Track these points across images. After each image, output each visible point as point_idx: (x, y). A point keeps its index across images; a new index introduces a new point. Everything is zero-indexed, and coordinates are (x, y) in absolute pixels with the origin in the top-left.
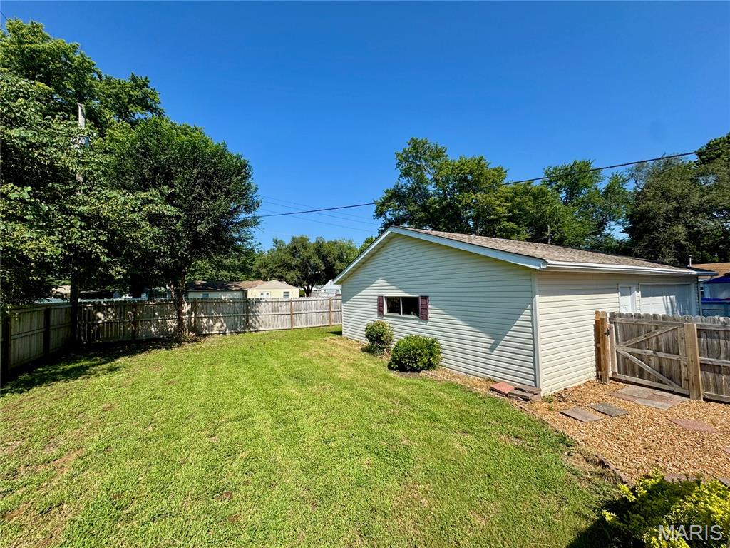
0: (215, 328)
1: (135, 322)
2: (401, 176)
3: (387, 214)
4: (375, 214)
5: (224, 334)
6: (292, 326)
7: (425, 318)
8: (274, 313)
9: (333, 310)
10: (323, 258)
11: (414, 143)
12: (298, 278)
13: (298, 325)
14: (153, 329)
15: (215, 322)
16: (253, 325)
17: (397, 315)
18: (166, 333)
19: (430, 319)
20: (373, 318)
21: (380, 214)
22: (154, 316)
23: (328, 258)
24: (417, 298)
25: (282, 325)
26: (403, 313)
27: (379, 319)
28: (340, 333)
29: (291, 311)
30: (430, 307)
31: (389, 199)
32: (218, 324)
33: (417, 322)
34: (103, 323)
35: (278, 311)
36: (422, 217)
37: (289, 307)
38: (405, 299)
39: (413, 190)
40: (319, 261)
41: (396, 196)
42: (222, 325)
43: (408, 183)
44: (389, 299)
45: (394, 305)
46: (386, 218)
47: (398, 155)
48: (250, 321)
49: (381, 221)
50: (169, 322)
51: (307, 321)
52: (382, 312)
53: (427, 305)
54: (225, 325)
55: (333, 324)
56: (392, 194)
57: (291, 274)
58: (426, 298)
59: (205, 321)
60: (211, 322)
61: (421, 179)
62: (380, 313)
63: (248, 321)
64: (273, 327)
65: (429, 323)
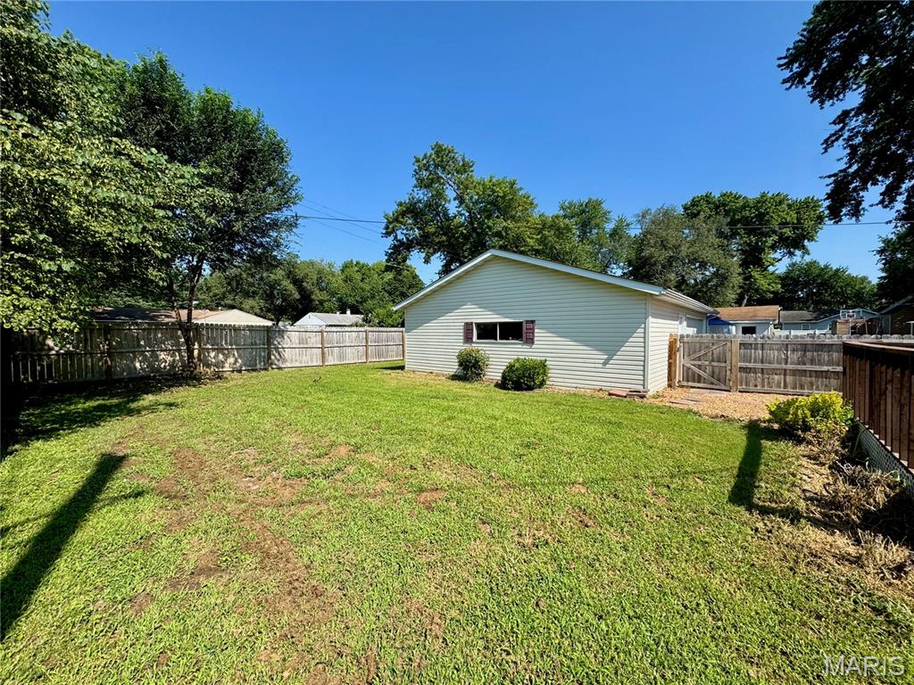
0: (227, 365)
1: (110, 354)
2: (416, 187)
3: (399, 232)
4: (384, 231)
5: (240, 371)
6: (323, 362)
7: (530, 341)
8: (302, 346)
11: (439, 150)
13: (331, 361)
14: (138, 365)
15: (227, 357)
16: (276, 361)
17: (494, 341)
18: (159, 370)
19: (536, 342)
20: (461, 346)
21: (388, 232)
22: (139, 346)
23: (305, 284)
24: (521, 323)
25: (312, 361)
27: (468, 347)
28: (402, 368)
30: (536, 331)
31: (403, 214)
32: (231, 360)
33: (520, 346)
34: (58, 354)
35: (307, 343)
37: (319, 338)
38: (502, 324)
39: (429, 205)
40: (291, 287)
41: (411, 211)
42: (236, 361)
44: (478, 325)
45: (487, 331)
46: (396, 237)
47: (418, 161)
48: (273, 357)
50: (162, 356)
51: (341, 357)
52: (472, 339)
53: (533, 329)
54: (240, 361)
56: (408, 208)
58: (533, 322)
59: (212, 354)
60: (221, 357)
61: (439, 195)
62: (468, 339)
63: (269, 358)
64: (301, 363)
65: (534, 346)
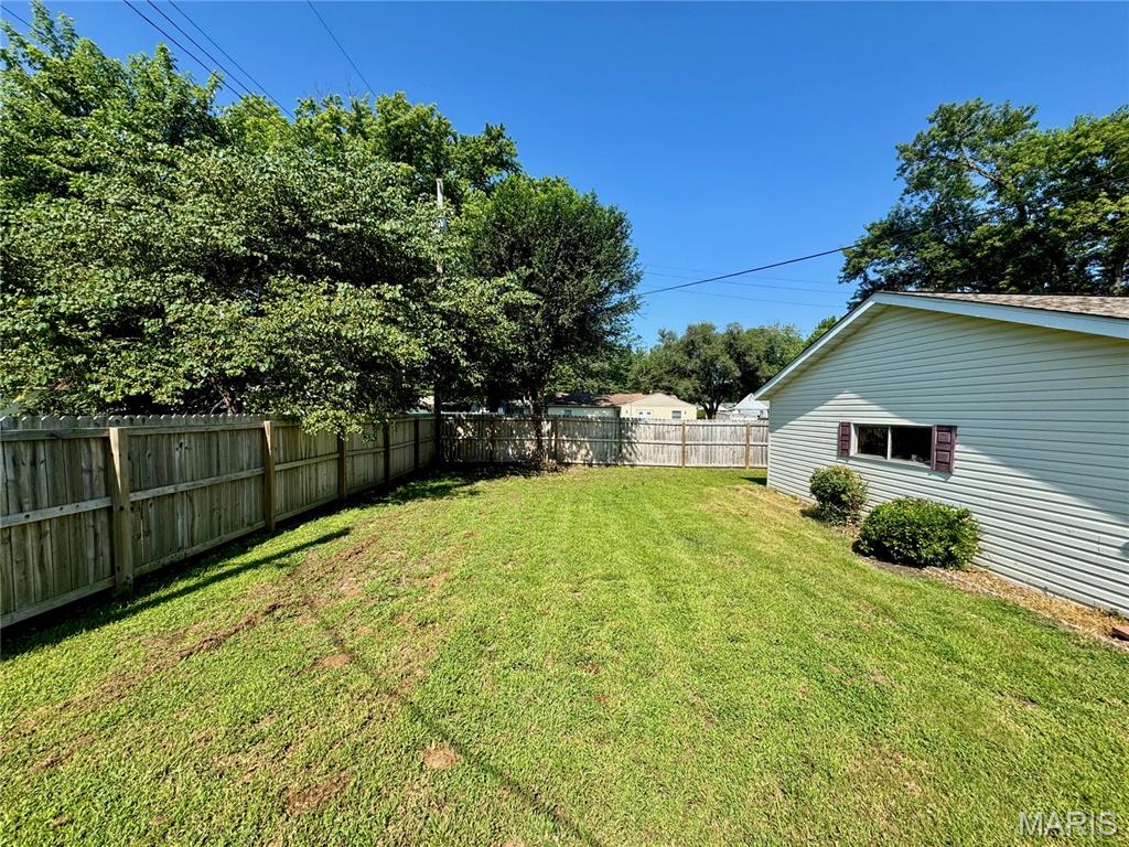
0: (579, 456)
1: (493, 442)
2: (907, 192)
3: (869, 271)
4: (842, 274)
5: (590, 465)
6: (684, 462)
7: (945, 468)
8: (658, 441)
9: (751, 443)
10: (739, 358)
11: (946, 118)
12: (696, 390)
13: (693, 462)
14: (510, 451)
15: (579, 447)
16: (628, 456)
17: (880, 458)
18: (523, 457)
19: (956, 472)
20: (828, 461)
21: (853, 271)
22: (512, 434)
23: (747, 359)
24: (928, 430)
25: (669, 461)
26: (893, 456)
27: (841, 464)
28: (763, 481)
29: (684, 440)
30: (957, 447)
31: (876, 242)
32: (583, 452)
33: (925, 475)
34: (463, 439)
35: (664, 439)
36: (956, 268)
37: (679, 433)
38: (897, 430)
39: (936, 215)
40: (731, 363)
41: (895, 233)
42: (588, 454)
43: (924, 202)
44: (862, 429)
45: (872, 440)
46: (866, 279)
47: (903, 150)
48: (624, 451)
49: (856, 285)
50: (528, 444)
51: (708, 458)
52: (847, 451)
53: (951, 444)
54: (591, 453)
55: (751, 465)
56: (884, 231)
57: (685, 385)
58: (951, 429)
59: (567, 445)
60: (574, 447)
61: (959, 189)
62: (843, 451)
63: (620, 451)
64: (656, 461)
65: (952, 479)
